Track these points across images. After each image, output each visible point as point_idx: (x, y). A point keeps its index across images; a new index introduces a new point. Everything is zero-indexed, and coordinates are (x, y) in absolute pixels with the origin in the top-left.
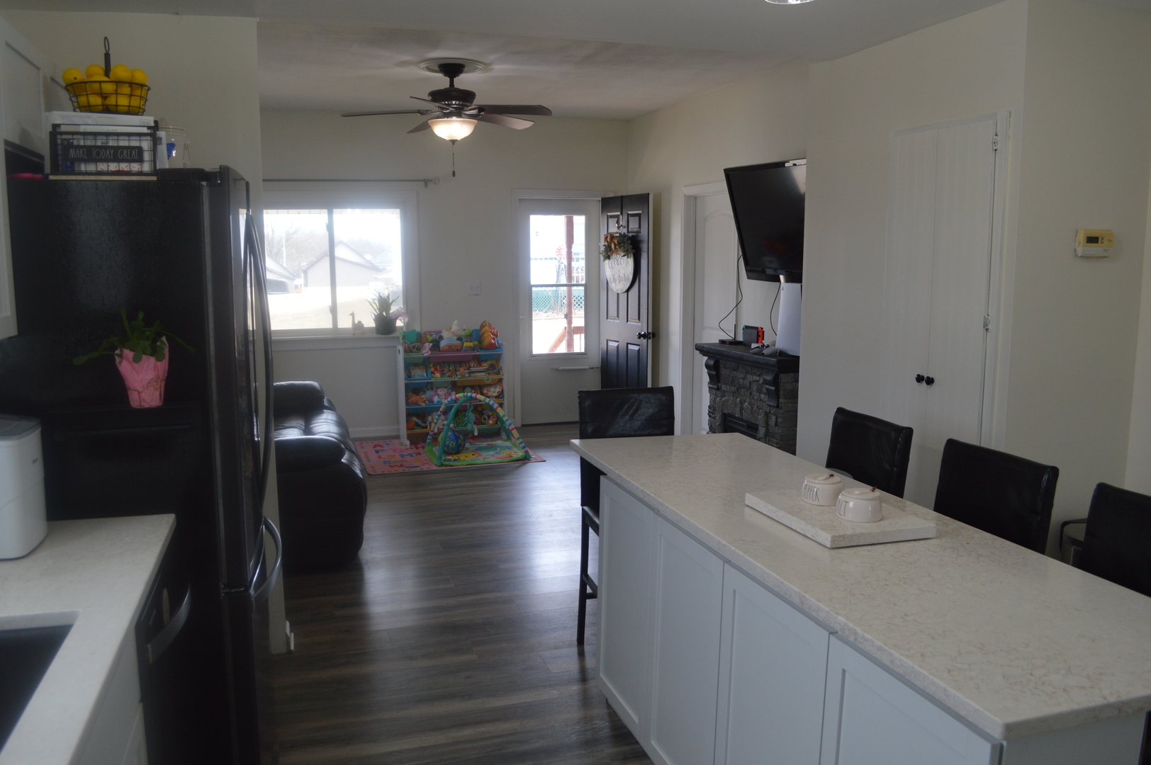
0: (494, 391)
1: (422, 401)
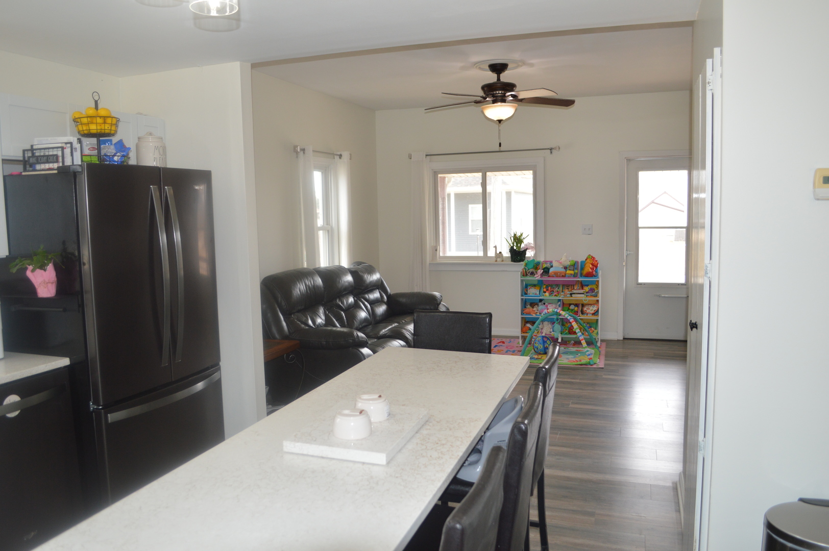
0: (592, 309)
1: (534, 313)
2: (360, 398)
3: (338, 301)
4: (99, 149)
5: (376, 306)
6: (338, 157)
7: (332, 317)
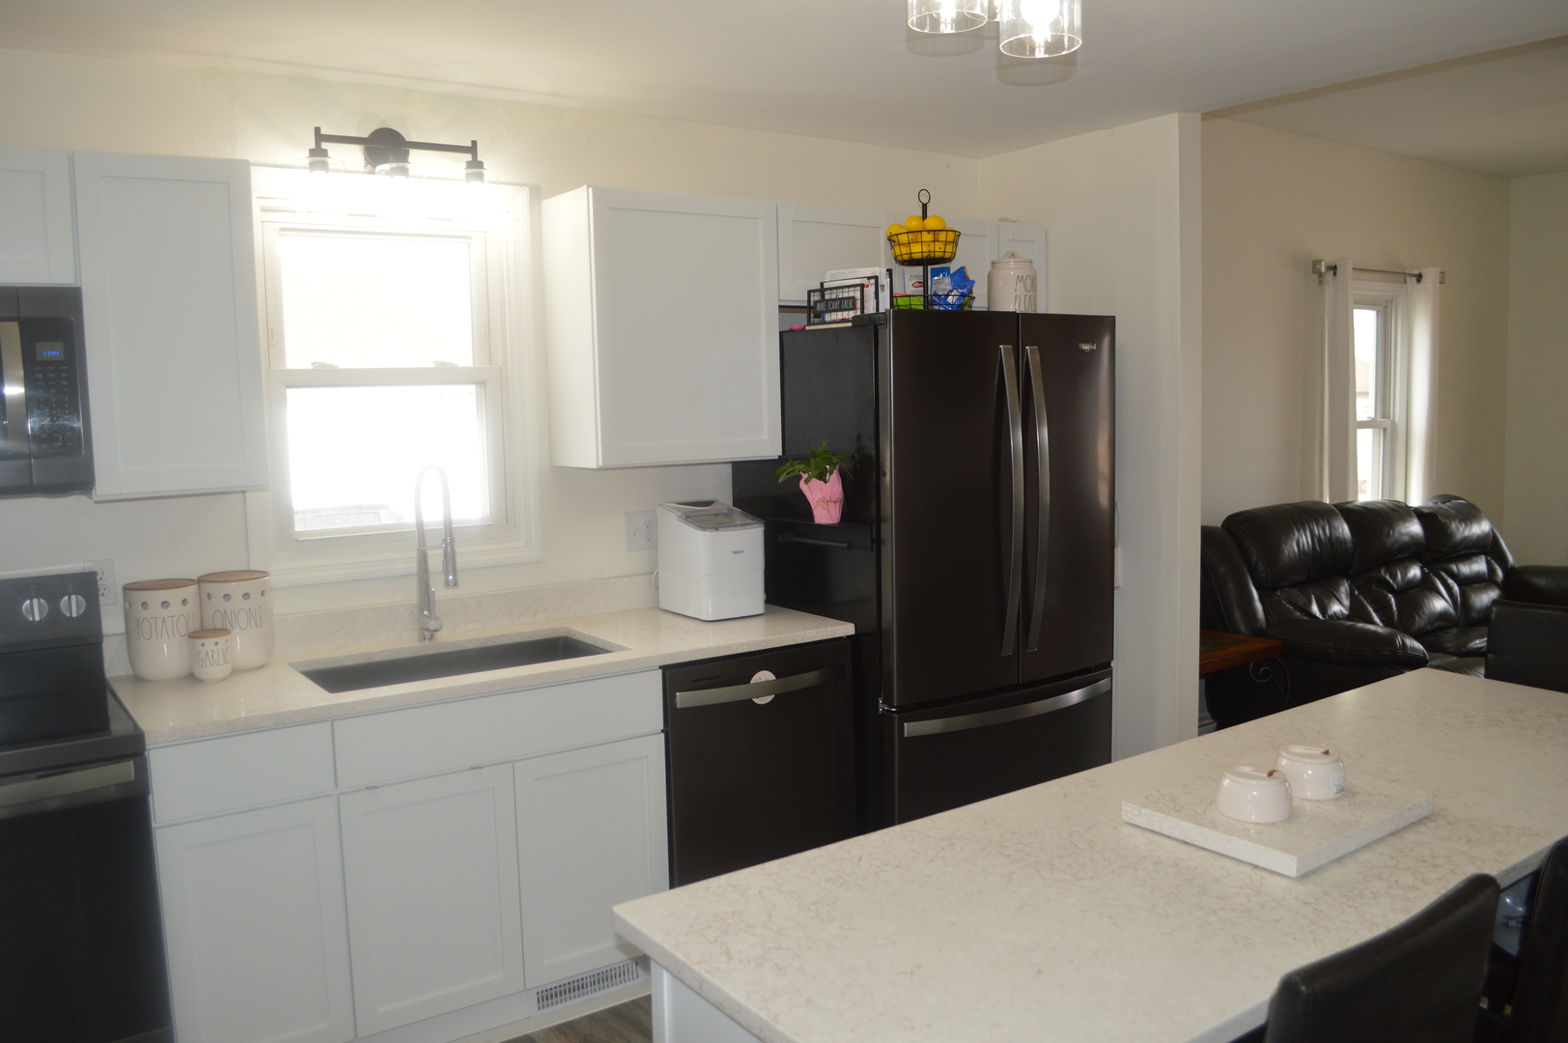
2: (1287, 751)
3: (1383, 572)
4: (924, 284)
5: (1475, 591)
6: (1414, 279)
7: (1366, 602)
